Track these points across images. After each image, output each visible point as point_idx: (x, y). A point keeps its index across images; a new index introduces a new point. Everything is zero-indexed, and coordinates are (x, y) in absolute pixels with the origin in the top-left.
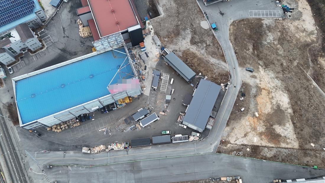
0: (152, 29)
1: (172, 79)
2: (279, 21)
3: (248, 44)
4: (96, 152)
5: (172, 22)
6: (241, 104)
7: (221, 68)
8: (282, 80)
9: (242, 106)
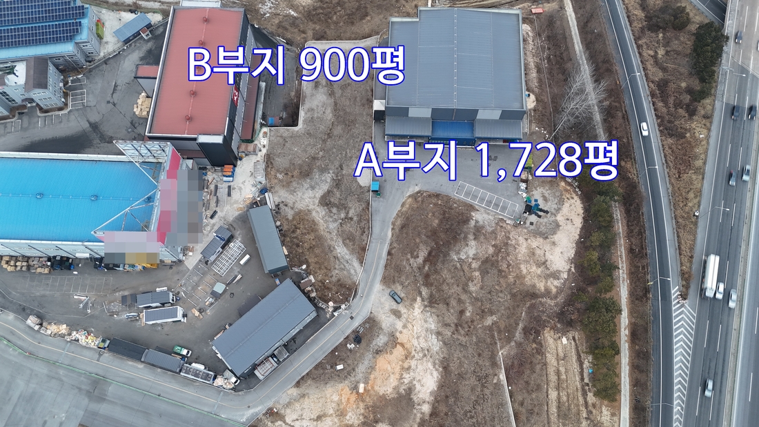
0: (264, 146)
1: (247, 257)
2: (504, 225)
3: (422, 246)
4: (49, 332)
5: (309, 149)
6: (345, 355)
7: (349, 271)
8: (445, 343)
9: (343, 360)
